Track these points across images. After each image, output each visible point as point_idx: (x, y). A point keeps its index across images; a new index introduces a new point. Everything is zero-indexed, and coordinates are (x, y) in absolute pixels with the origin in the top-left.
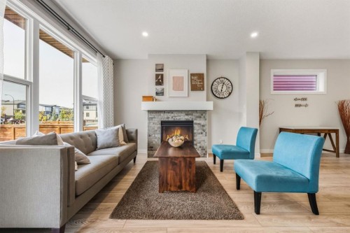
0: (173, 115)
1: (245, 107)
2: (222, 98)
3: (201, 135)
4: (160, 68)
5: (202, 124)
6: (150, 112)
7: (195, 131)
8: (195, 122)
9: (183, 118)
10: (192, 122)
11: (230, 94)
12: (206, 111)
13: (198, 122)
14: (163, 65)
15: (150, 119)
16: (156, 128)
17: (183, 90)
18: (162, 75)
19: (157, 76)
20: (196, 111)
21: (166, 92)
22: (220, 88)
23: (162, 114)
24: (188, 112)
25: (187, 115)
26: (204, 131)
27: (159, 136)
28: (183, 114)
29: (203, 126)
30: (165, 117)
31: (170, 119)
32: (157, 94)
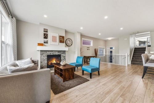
0: (52, 52)
1: (77, 49)
2: (69, 46)
4: (46, 31)
6: (41, 51)
7: (62, 59)
8: (61, 55)
9: (57, 53)
10: (60, 55)
11: (72, 45)
12: (65, 51)
13: (63, 55)
14: (47, 29)
15: (41, 54)
16: (45, 59)
17: (56, 42)
18: (47, 34)
19: (45, 34)
20: (62, 51)
21: (49, 42)
22: (68, 43)
23: (48, 52)
24: (59, 51)
25: (58, 52)
26: (65, 58)
27: (46, 62)
28: (57, 52)
29: (64, 57)
30: (49, 53)
31: (51, 54)
32: (44, 42)
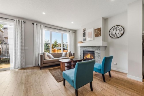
2: (116, 38)
3: (98, 58)
5: (98, 53)
6: (80, 47)
10: (94, 51)
11: (122, 35)
13: (96, 52)
14: (85, 29)
15: (80, 50)
16: (82, 53)
17: (92, 37)
18: (85, 33)
20: (96, 46)
21: (86, 39)
22: (114, 33)
26: (99, 56)
28: (91, 48)
30: (85, 49)
